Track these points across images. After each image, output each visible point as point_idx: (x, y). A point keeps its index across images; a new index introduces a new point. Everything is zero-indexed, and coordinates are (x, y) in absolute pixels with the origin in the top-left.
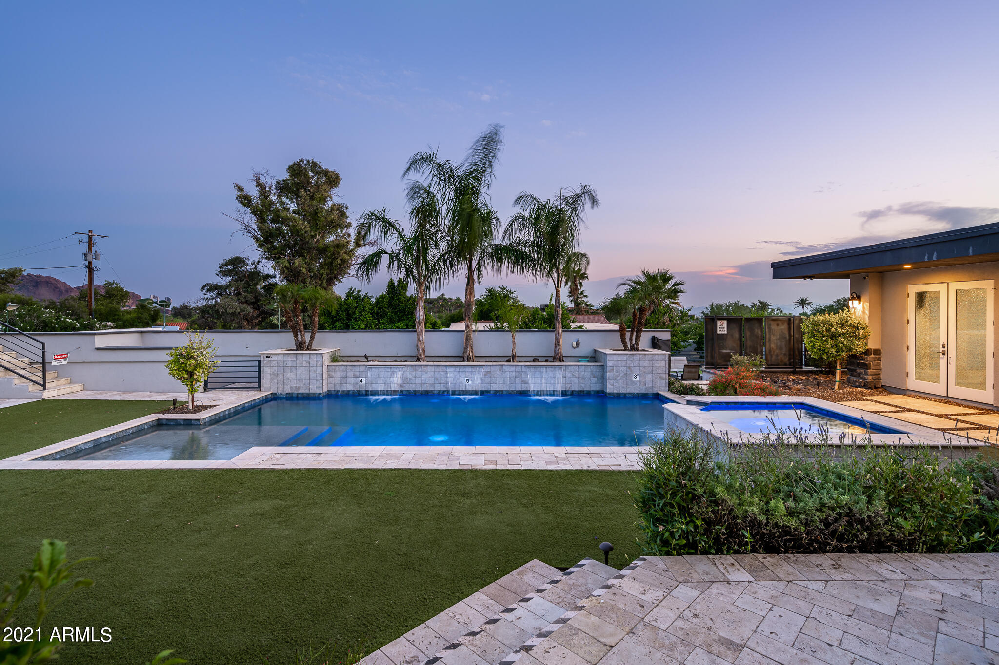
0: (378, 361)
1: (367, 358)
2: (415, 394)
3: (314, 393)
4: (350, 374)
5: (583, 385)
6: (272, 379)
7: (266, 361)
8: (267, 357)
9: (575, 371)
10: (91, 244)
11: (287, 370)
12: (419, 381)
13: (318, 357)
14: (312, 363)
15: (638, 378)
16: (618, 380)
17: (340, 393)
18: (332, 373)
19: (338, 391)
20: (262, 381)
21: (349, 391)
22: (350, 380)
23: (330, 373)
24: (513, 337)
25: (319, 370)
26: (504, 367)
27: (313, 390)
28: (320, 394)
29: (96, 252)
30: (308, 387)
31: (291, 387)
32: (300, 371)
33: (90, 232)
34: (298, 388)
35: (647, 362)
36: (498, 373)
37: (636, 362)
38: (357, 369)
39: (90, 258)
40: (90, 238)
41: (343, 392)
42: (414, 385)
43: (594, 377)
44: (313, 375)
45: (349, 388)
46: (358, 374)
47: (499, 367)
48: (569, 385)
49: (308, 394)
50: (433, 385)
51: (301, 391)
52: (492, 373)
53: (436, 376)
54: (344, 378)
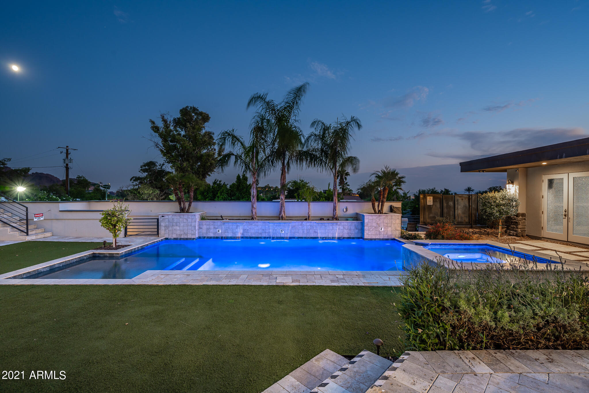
0: (229, 219)
1: (222, 218)
2: (251, 238)
3: (190, 238)
4: (212, 227)
5: (350, 234)
6: (165, 230)
7: (161, 219)
8: (162, 216)
9: (346, 225)
10: (67, 154)
11: (174, 224)
12: (252, 231)
13: (193, 217)
14: (190, 220)
15: (383, 229)
16: (371, 231)
19: (205, 237)
20: (160, 231)
21: (211, 237)
22: (212, 230)
23: (200, 226)
24: (309, 205)
25: (193, 224)
27: (189, 236)
29: (70, 158)
30: (187, 234)
31: (177, 234)
32: (182, 225)
33: (67, 147)
34: (181, 235)
35: (388, 220)
36: (300, 226)
37: (382, 220)
38: (216, 224)
39: (67, 162)
40: (67, 150)
41: (208, 237)
42: (250, 234)
43: (357, 229)
44: (190, 227)
45: (212, 235)
46: (216, 227)
47: (300, 223)
48: (342, 234)
49: (187, 238)
50: (261, 233)
51: (182, 237)
52: (296, 226)
53: (263, 228)
54: (208, 229)
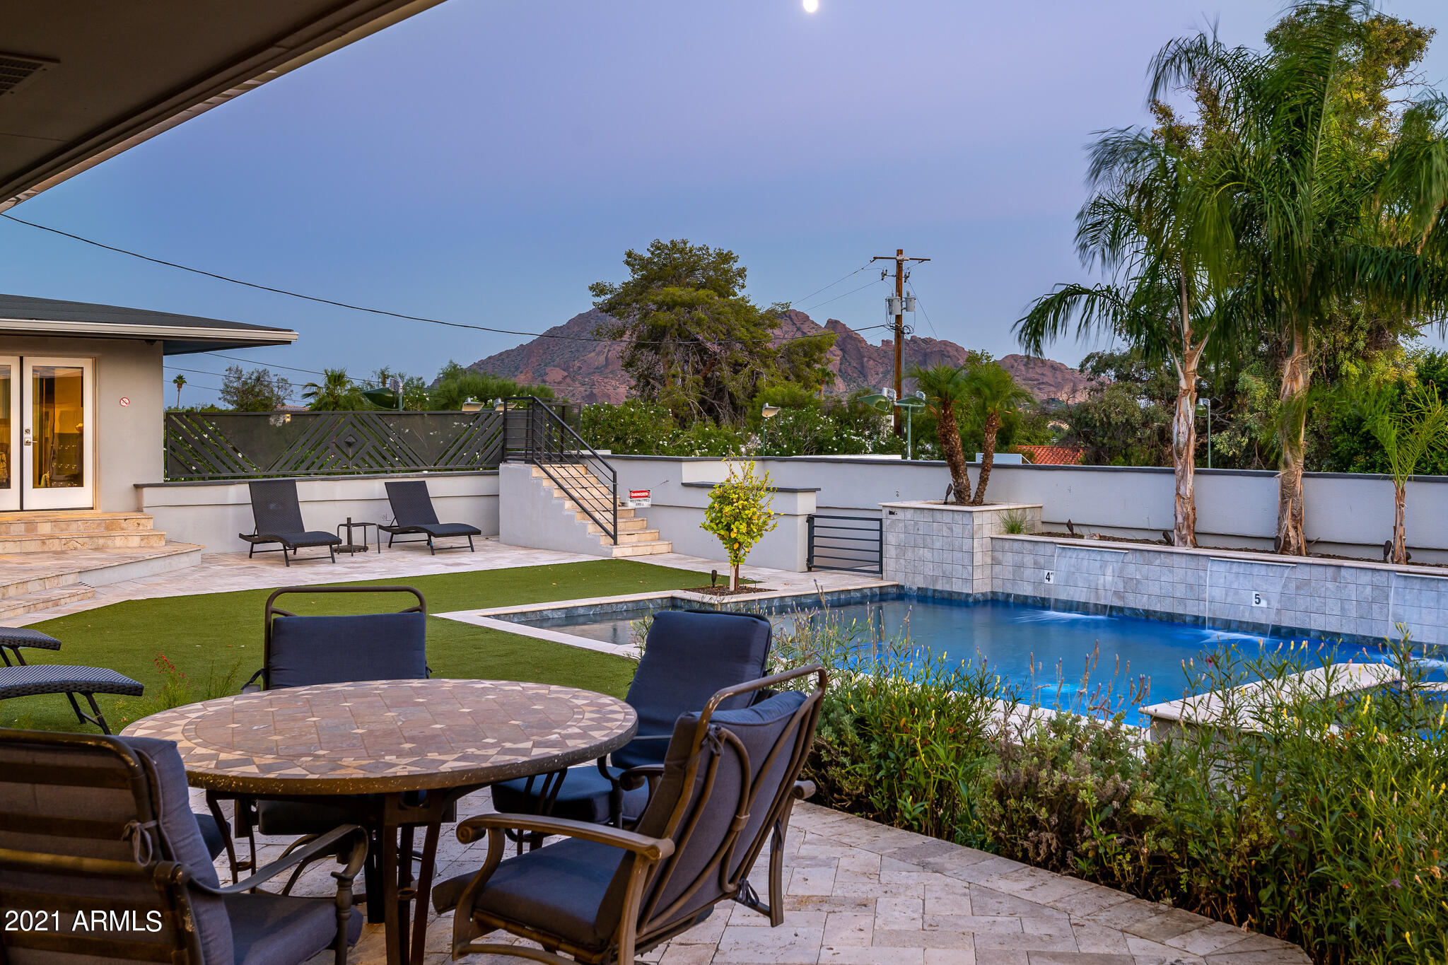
1: (1071, 530)
2: (1147, 618)
3: (959, 594)
4: (1028, 560)
6: (898, 558)
7: (889, 522)
8: (891, 513)
11: (920, 542)
12: (1154, 589)
13: (966, 519)
14: (957, 529)
17: (1011, 600)
18: (999, 555)
19: (1009, 595)
20: (884, 560)
21: (1026, 597)
22: (1028, 573)
23: (996, 553)
25: (967, 544)
26: (1343, 572)
27: (958, 587)
28: (968, 595)
29: (908, 294)
30: (949, 578)
31: (925, 577)
32: (938, 545)
33: (900, 253)
34: (935, 579)
36: (1330, 585)
38: (1041, 549)
40: (899, 265)
41: (1017, 596)
42: (1145, 598)
44: (958, 555)
45: (1027, 590)
46: (1041, 560)
47: (1330, 571)
49: (950, 593)
50: (1182, 600)
51: (939, 587)
52: (1313, 584)
53: (1191, 580)
54: (1019, 567)
